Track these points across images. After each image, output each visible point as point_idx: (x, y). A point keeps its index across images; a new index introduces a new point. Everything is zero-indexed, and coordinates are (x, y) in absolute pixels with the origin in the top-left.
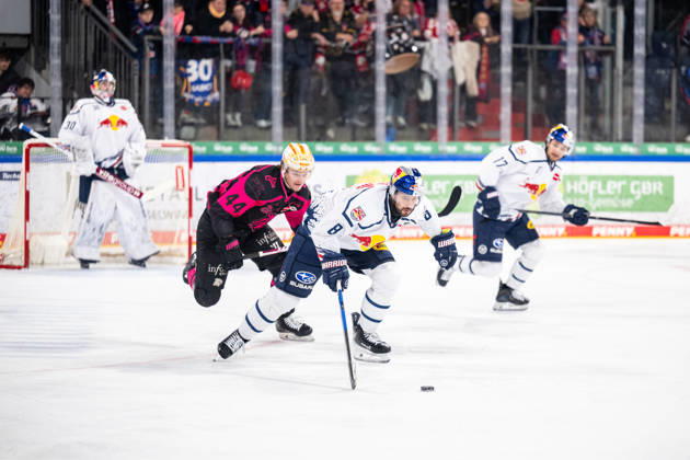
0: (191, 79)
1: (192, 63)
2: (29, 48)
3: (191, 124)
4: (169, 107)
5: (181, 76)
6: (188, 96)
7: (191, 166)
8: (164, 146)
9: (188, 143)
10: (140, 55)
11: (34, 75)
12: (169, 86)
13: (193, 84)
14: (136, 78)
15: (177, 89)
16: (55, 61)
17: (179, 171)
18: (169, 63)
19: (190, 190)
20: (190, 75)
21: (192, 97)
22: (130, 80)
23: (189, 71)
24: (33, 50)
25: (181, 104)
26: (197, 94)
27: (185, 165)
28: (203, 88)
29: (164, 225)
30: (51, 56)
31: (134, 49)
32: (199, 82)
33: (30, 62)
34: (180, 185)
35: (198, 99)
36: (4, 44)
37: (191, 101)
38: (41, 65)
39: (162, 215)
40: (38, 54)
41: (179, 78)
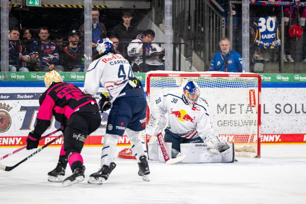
0: (261, 30)
1: (262, 20)
2: (151, 9)
3: (262, 61)
4: (246, 49)
5: (255, 28)
6: (259, 42)
7: (260, 90)
8: (242, 76)
9: (258, 74)
11: (154, 28)
12: (246, 35)
13: (262, 33)
14: (224, 29)
15: (252, 37)
16: (168, 18)
17: (252, 93)
18: (246, 19)
19: (259, 106)
20: (261, 27)
21: (262, 42)
22: (219, 30)
23: (260, 24)
24: (153, 10)
25: (254, 47)
26: (265, 40)
27: (256, 89)
28: (270, 36)
29: (242, 131)
30: (165, 15)
31: (223, 10)
32: (267, 32)
33: (152, 20)
34: (253, 102)
35: (267, 44)
36: (134, 6)
37: (262, 46)
38: (159, 21)
39: (241, 124)
40: (157, 13)
41: (253, 29)
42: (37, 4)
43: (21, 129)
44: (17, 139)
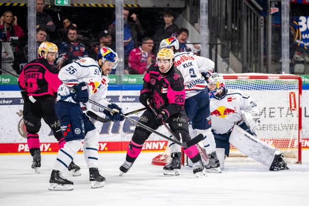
0: (302, 30)
1: (303, 18)
2: (185, 8)
3: (303, 62)
4: (286, 50)
5: (295, 27)
6: (299, 42)
7: (300, 93)
8: (282, 78)
9: (298, 76)
10: (265, 13)
11: (189, 27)
12: (285, 35)
13: (303, 33)
14: (262, 29)
15: (292, 37)
16: (204, 17)
17: (292, 96)
18: (286, 18)
19: (300, 110)
20: (301, 26)
21: (302, 42)
22: (258, 30)
23: (300, 24)
24: (188, 9)
25: (294, 48)
26: (306, 40)
27: (297, 92)
29: (282, 135)
30: (201, 14)
31: (261, 9)
32: (307, 31)
33: (187, 19)
34: (293, 106)
35: (307, 44)
36: (168, 5)
37: (302, 46)
38: (194, 20)
39: (281, 128)
40: (192, 12)
41: (292, 28)
42: (66, 3)
43: (49, 135)
44: (45, 145)
